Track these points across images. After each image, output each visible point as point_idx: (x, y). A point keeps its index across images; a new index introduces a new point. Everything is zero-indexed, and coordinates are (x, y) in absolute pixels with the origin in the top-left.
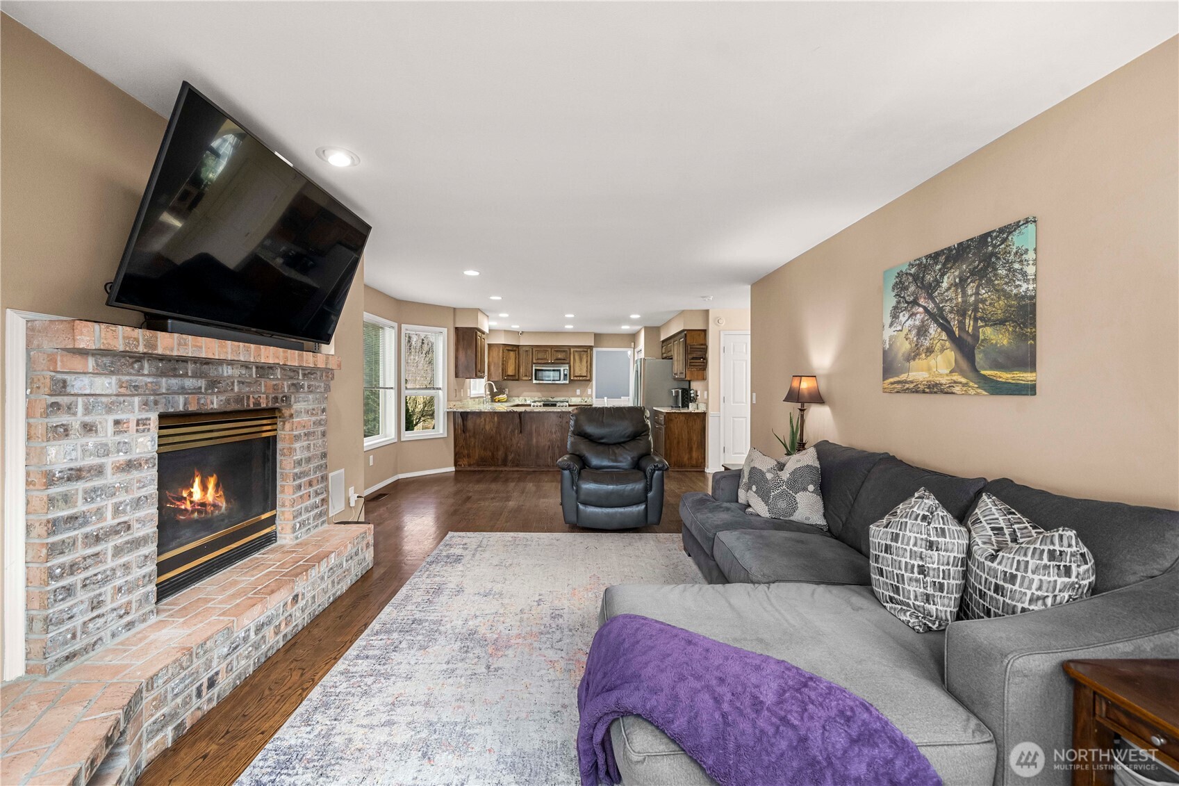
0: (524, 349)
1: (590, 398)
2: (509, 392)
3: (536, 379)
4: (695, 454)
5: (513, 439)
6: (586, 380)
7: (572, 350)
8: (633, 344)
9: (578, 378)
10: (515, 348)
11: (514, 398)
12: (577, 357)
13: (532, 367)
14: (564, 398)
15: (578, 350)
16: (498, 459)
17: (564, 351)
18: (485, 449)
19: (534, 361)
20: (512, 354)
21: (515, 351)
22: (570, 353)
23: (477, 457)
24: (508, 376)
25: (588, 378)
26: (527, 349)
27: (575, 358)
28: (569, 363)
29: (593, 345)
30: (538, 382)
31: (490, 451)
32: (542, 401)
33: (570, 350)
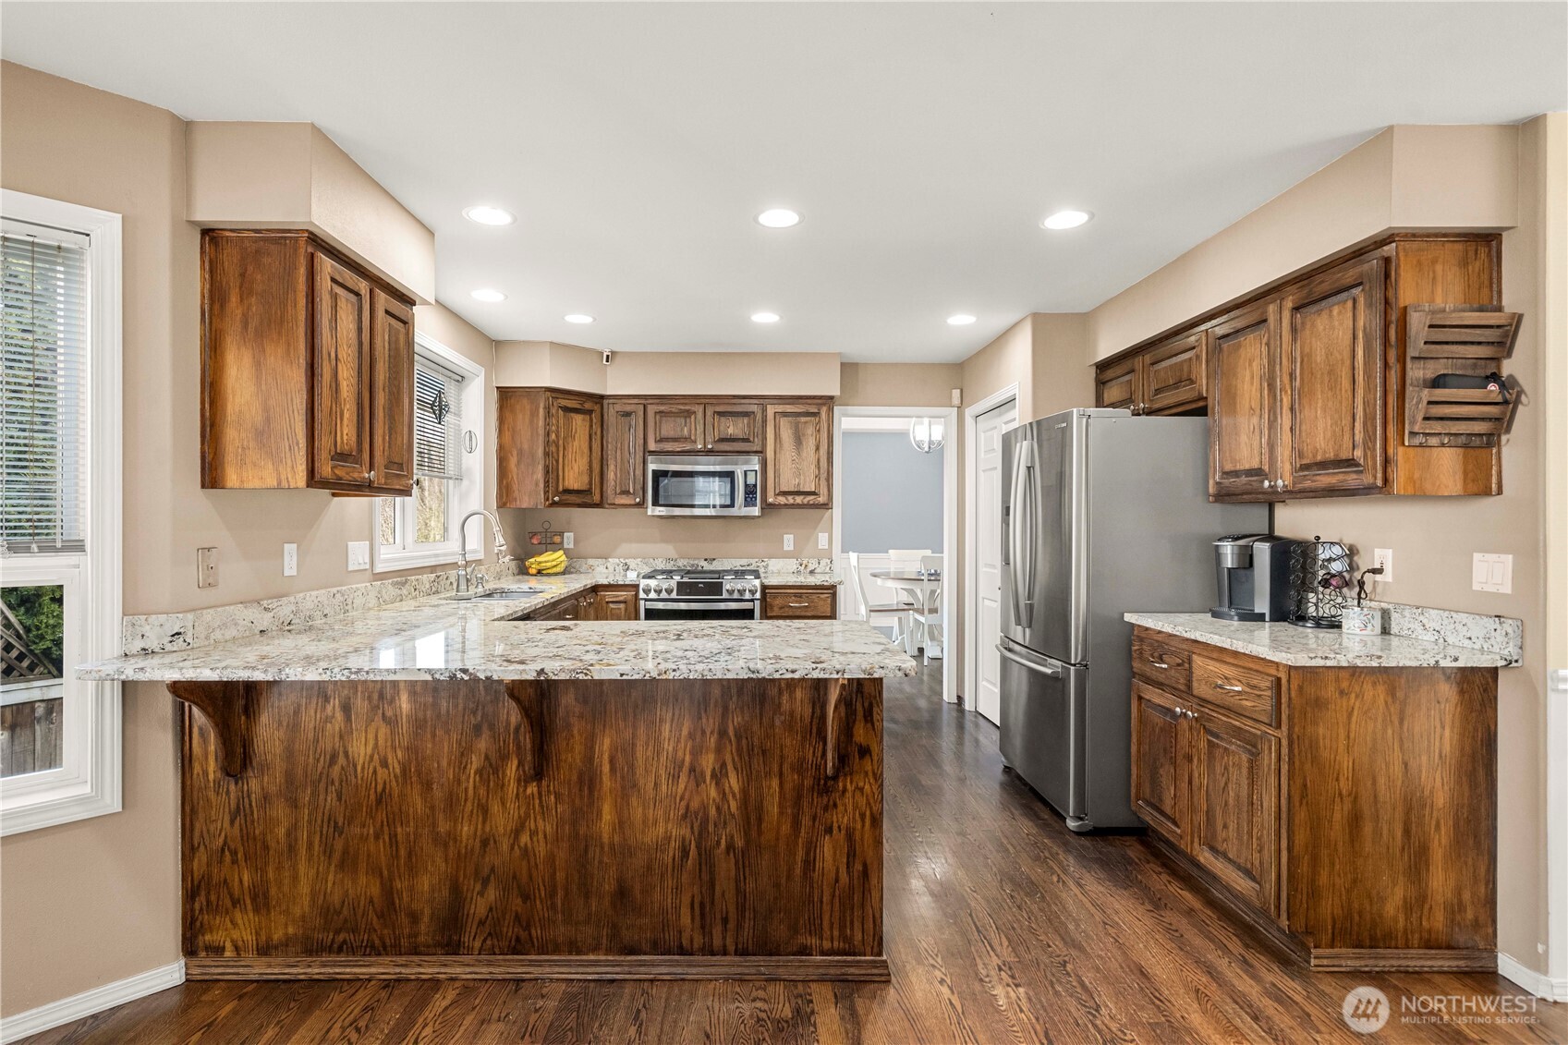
0: (618, 408)
1: (825, 561)
2: (576, 542)
3: (656, 503)
4: (1440, 881)
5: (495, 808)
6: (813, 503)
7: (771, 410)
8: (956, 393)
9: (790, 500)
10: (590, 405)
11: (591, 561)
12: (787, 434)
13: (645, 462)
14: (744, 562)
15: (789, 408)
16: (414, 918)
17: (746, 414)
18: (348, 863)
19: (652, 446)
20: (579, 421)
21: (590, 412)
22: (764, 421)
23: (303, 905)
24: (567, 491)
25: (821, 499)
26: (628, 408)
27: (778, 438)
28: (761, 452)
29: (835, 391)
30: (660, 511)
31: (375, 870)
32: (678, 571)
33: (764, 411)
